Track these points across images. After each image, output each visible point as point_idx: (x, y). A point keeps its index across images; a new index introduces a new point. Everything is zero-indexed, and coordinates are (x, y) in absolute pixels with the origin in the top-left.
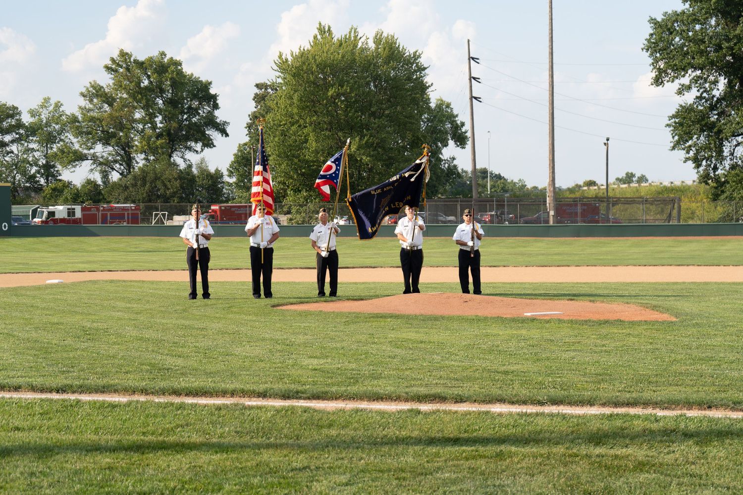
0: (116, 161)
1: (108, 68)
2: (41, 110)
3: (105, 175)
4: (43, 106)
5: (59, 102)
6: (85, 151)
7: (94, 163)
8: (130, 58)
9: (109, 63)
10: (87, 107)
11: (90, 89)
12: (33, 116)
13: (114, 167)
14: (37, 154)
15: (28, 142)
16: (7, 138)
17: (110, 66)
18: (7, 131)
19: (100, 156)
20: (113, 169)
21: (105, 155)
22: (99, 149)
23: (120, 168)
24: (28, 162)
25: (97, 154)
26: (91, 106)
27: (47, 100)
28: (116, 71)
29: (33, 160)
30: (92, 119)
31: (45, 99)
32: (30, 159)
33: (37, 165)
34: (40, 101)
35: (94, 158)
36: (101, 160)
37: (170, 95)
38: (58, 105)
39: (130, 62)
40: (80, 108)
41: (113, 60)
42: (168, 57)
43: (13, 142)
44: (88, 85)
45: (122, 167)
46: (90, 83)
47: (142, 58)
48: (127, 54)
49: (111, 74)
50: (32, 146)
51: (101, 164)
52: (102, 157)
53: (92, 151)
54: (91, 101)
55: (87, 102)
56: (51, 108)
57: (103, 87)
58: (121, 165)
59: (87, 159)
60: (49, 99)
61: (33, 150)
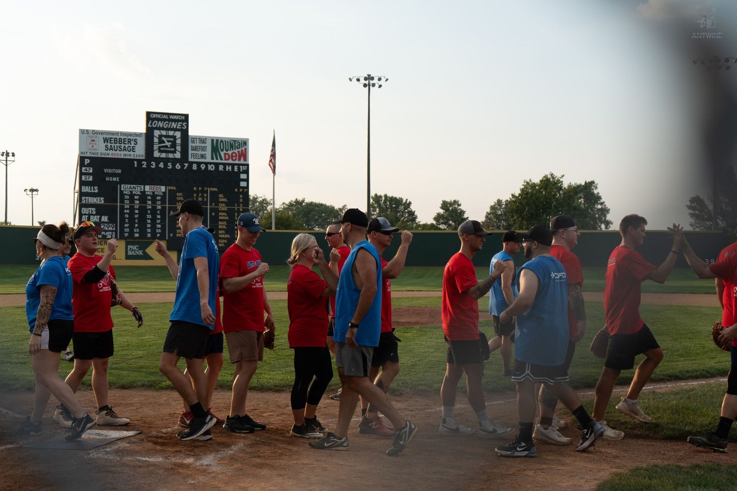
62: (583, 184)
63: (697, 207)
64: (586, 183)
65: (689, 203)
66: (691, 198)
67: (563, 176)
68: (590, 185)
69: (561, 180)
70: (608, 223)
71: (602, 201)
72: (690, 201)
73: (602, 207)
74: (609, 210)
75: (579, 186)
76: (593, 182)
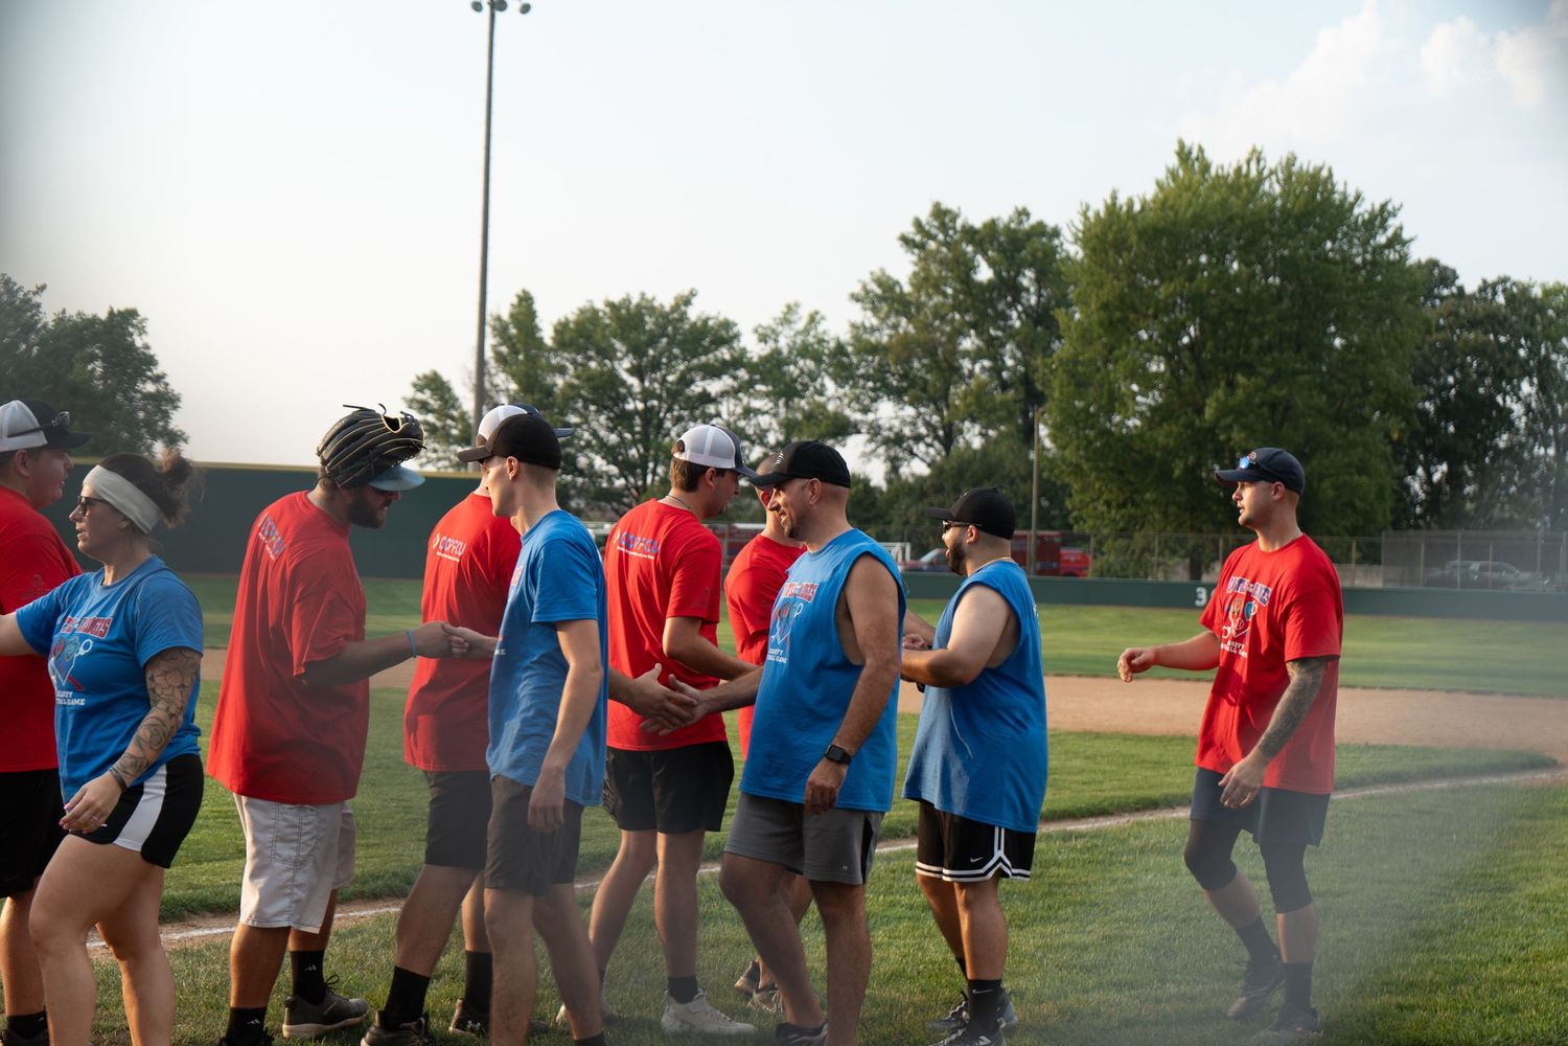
0: (918, 438)
1: (906, 241)
2: (780, 328)
3: (894, 464)
4: (786, 321)
5: (817, 313)
6: (857, 416)
7: (871, 441)
8: (954, 220)
9: (909, 230)
10: (867, 324)
11: (869, 287)
12: (763, 339)
13: (915, 450)
14: (764, 420)
15: (751, 395)
16: (714, 387)
17: (911, 236)
18: (713, 372)
19: (887, 426)
20: (913, 454)
21: (896, 423)
22: (887, 412)
23: (927, 453)
24: (747, 438)
25: (881, 422)
26: (875, 322)
27: (790, 309)
28: (921, 246)
29: (755, 433)
30: (874, 349)
31: (789, 307)
32: (750, 431)
33: (763, 444)
34: (778, 311)
35: (875, 430)
36: (886, 433)
37: (1033, 300)
38: (813, 319)
39: (954, 228)
40: (854, 326)
41: (918, 224)
42: (1033, 220)
43: (724, 394)
44: (867, 278)
45: (932, 451)
46: (872, 273)
47: (977, 222)
48: (947, 212)
49: (913, 253)
50: (756, 404)
51: (886, 442)
52: (890, 429)
53: (871, 417)
54: (875, 310)
55: (869, 314)
56: (801, 325)
57: (897, 283)
58: (929, 445)
59: (859, 432)
60: (797, 305)
61: (758, 412)
62: (103, 315)
63: (432, 402)
64: (111, 313)
65: (410, 393)
66: (419, 378)
67: (43, 288)
68: (123, 322)
69: (36, 299)
70: (173, 438)
71: (157, 371)
72: (415, 385)
73: (158, 391)
74: (178, 399)
75: (94, 320)
76: (133, 313)
